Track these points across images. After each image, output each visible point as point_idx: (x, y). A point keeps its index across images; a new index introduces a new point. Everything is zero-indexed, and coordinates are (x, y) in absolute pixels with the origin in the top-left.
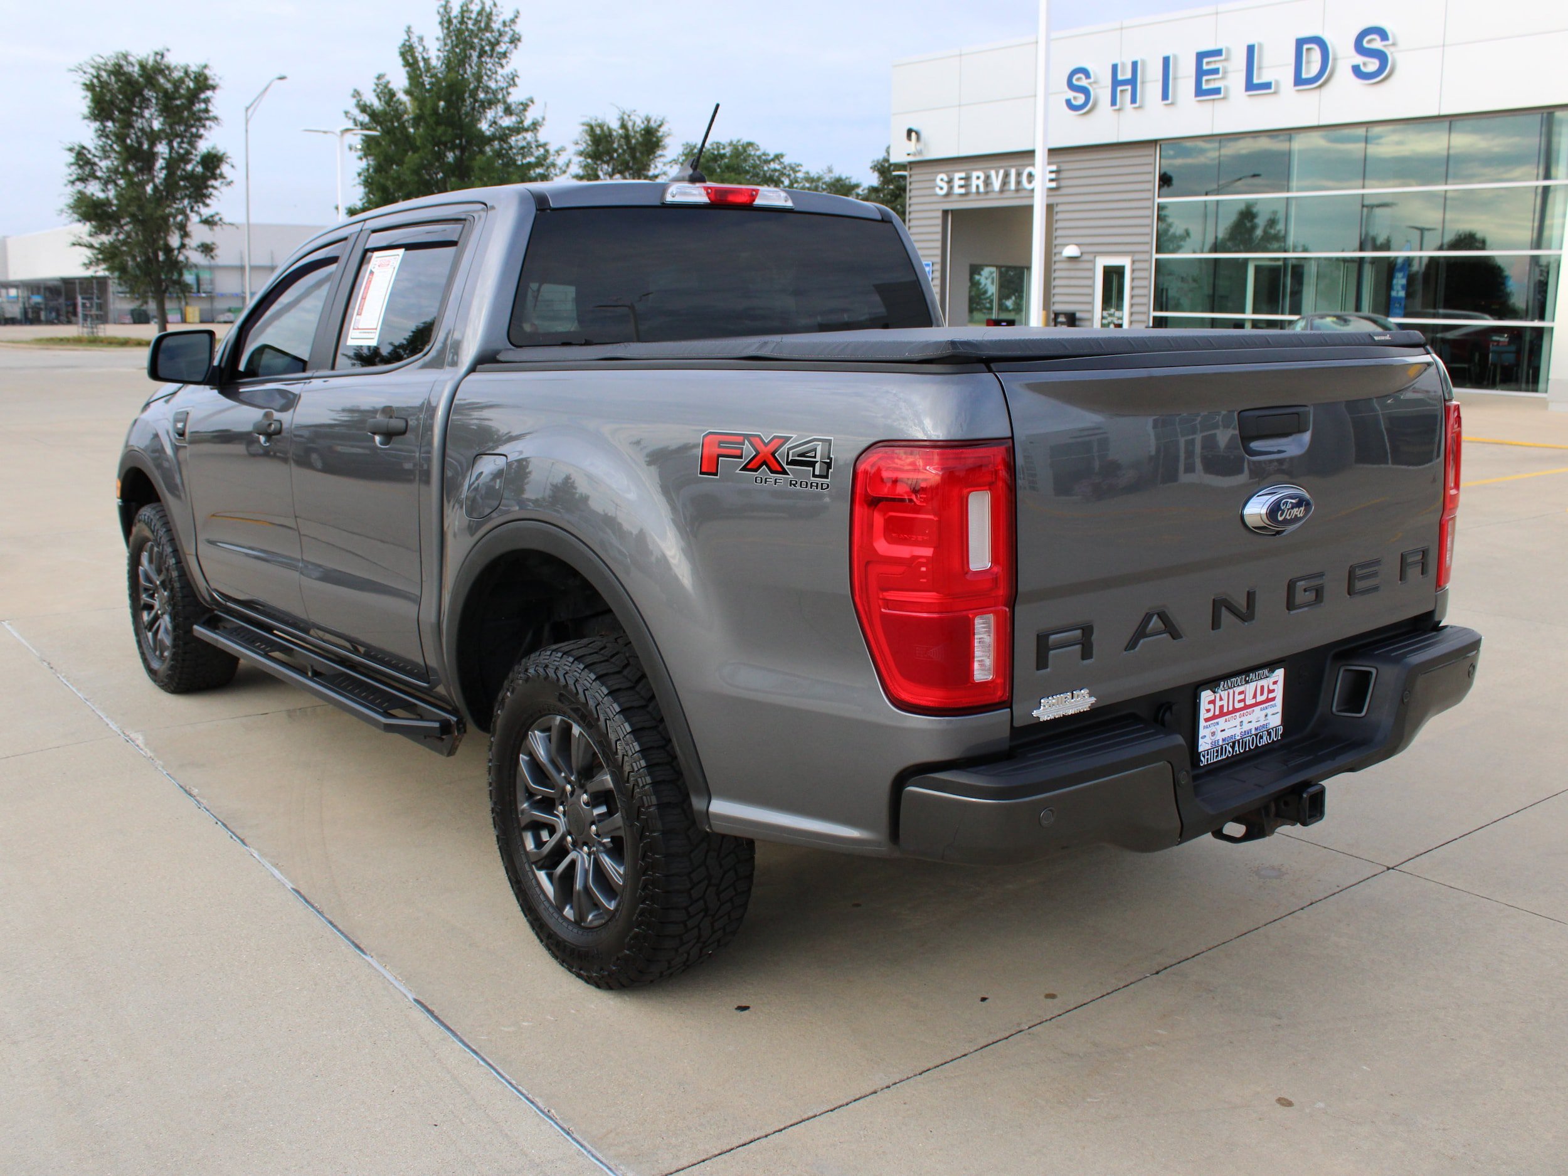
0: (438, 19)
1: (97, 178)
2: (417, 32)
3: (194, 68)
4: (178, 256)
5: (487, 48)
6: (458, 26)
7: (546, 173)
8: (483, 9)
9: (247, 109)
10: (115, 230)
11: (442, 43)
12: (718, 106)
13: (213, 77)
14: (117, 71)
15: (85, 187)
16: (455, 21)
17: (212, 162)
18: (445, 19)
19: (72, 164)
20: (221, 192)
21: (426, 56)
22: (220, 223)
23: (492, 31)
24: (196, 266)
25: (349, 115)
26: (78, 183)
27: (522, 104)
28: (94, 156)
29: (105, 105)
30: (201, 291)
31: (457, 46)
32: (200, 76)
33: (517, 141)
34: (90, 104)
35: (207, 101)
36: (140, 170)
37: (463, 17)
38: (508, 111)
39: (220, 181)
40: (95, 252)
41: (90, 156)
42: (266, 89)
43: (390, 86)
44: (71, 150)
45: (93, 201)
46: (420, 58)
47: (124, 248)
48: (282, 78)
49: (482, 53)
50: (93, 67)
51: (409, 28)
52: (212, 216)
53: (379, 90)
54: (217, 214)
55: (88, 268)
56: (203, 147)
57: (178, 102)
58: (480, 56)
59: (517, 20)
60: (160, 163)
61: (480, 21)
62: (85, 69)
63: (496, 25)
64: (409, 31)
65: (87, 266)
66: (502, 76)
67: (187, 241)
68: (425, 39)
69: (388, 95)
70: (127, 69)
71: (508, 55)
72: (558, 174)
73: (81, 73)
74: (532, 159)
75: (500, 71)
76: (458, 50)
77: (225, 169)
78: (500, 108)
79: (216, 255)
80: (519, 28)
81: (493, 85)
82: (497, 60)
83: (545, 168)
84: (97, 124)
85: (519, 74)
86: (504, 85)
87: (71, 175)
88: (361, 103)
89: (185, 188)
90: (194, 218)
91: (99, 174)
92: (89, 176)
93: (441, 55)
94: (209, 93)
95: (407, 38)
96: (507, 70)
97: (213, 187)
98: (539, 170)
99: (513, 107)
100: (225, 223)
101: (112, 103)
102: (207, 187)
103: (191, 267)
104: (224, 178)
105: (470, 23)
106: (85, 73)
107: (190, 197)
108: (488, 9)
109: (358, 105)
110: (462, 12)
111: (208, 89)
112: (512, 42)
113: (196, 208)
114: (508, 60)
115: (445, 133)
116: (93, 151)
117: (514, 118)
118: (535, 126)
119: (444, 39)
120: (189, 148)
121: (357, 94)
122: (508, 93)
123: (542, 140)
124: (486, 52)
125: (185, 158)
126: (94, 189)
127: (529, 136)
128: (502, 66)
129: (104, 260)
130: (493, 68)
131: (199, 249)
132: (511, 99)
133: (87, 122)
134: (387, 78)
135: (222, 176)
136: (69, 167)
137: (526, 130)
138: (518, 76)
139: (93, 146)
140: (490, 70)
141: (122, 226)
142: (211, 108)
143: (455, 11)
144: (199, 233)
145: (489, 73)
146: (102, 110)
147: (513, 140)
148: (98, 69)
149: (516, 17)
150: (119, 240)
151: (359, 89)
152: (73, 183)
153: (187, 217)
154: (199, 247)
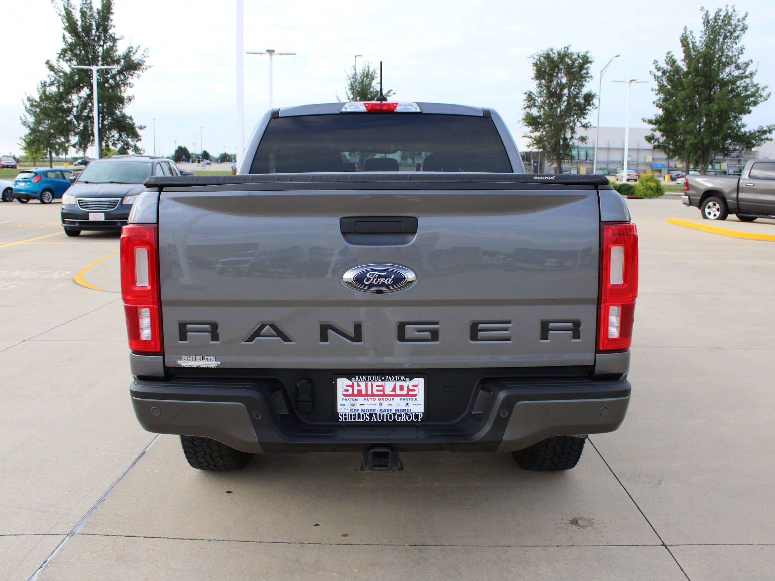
0: (702, 21)
1: (535, 106)
2: (689, 29)
3: (582, 54)
4: (569, 142)
5: (728, 34)
6: (713, 24)
7: (756, 100)
8: (727, 14)
9: (601, 72)
10: (542, 130)
11: (704, 33)
13: (591, 57)
14: (548, 57)
15: (530, 110)
16: (711, 22)
17: (589, 98)
18: (706, 21)
19: (525, 100)
20: (592, 112)
21: (694, 41)
22: (590, 127)
23: (731, 25)
24: (577, 147)
25: (652, 73)
26: (527, 109)
27: (745, 63)
28: (536, 96)
29: (541, 73)
30: (588, 159)
31: (711, 35)
32: (585, 57)
33: (740, 83)
34: (535, 72)
35: (586, 69)
36: (555, 102)
37: (716, 19)
38: (738, 67)
39: (592, 106)
40: (533, 140)
41: (533, 96)
42: (610, 62)
43: (673, 57)
44: (526, 93)
45: (532, 116)
46: (690, 42)
47: (545, 138)
48: (617, 56)
49: (725, 37)
50: (537, 56)
51: (686, 27)
52: (586, 124)
53: (667, 60)
54: (589, 122)
55: (528, 148)
56: (585, 91)
57: (574, 70)
58: (724, 39)
59: (746, 18)
60: (565, 98)
61: (725, 21)
62: (534, 57)
63: (733, 22)
64: (685, 29)
65: (528, 146)
66: (735, 49)
67: (574, 135)
68: (693, 32)
69: (672, 62)
70: (552, 56)
71: (740, 37)
72: (763, 101)
73: (532, 59)
74: (749, 93)
75: (735, 46)
76: (712, 37)
77: (595, 101)
78: (733, 66)
79: (587, 142)
80: (746, 22)
81: (730, 54)
82: (733, 40)
83: (755, 97)
84: (537, 82)
85: (745, 47)
86: (737, 54)
87: (524, 105)
88: (658, 67)
89: (575, 110)
90: (578, 124)
91: (537, 104)
92: (532, 105)
93: (702, 40)
94: (589, 65)
95: (684, 32)
96: (739, 45)
97: (589, 110)
98: (752, 99)
99: (741, 65)
100: (592, 127)
101: (545, 71)
102: (585, 110)
103: (575, 148)
104: (594, 105)
105: (720, 22)
106: (534, 58)
107: (577, 115)
108: (730, 14)
109: (656, 68)
110: (716, 16)
111: (589, 63)
112: (742, 30)
113: (580, 120)
114: (739, 40)
115: (700, 81)
116: (535, 94)
117: (741, 71)
118: (751, 74)
119: (705, 31)
120: (578, 91)
121: (656, 62)
122: (739, 58)
123: (755, 82)
124: (727, 37)
125: (576, 96)
126: (535, 112)
127: (748, 81)
128: (736, 44)
129: (536, 144)
130: (731, 45)
131: (580, 139)
132: (740, 61)
133: (533, 80)
134: (672, 53)
135: (593, 104)
136: (524, 102)
137: (746, 77)
138: (744, 49)
139: (536, 91)
140: (729, 46)
141: (545, 128)
142: (589, 71)
143: (712, 16)
144: (580, 132)
145: (728, 48)
146: (540, 75)
147: (738, 83)
148: (540, 56)
149: (746, 16)
150: (543, 135)
151: (657, 60)
152: (525, 108)
153: (575, 124)
154: (579, 138)
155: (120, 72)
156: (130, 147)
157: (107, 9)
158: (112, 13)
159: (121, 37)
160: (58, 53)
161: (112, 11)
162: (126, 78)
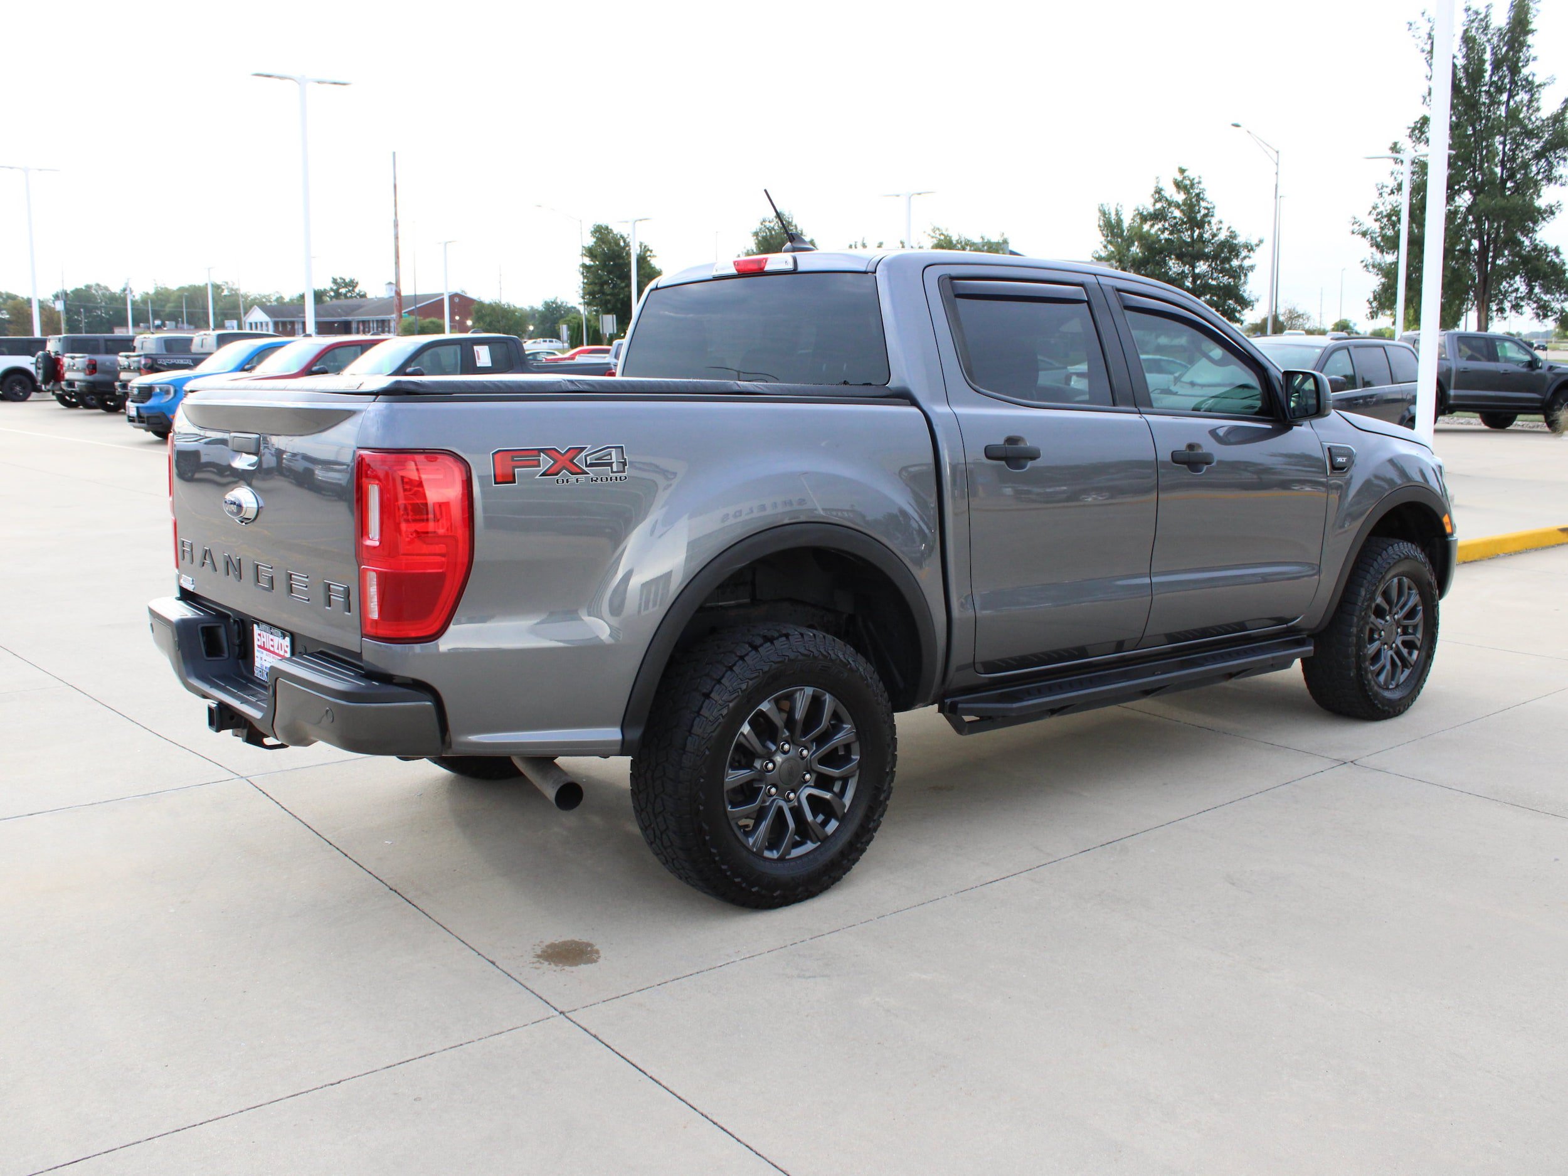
12: (766, 191)
155: (1538, 156)
156: (1549, 314)
157: (1520, 26)
158: (1532, 31)
159: (1548, 81)
160: (1409, 128)
161: (1531, 27)
162: (1551, 166)
